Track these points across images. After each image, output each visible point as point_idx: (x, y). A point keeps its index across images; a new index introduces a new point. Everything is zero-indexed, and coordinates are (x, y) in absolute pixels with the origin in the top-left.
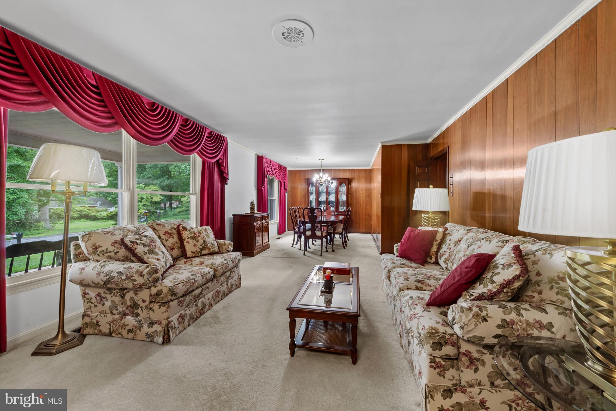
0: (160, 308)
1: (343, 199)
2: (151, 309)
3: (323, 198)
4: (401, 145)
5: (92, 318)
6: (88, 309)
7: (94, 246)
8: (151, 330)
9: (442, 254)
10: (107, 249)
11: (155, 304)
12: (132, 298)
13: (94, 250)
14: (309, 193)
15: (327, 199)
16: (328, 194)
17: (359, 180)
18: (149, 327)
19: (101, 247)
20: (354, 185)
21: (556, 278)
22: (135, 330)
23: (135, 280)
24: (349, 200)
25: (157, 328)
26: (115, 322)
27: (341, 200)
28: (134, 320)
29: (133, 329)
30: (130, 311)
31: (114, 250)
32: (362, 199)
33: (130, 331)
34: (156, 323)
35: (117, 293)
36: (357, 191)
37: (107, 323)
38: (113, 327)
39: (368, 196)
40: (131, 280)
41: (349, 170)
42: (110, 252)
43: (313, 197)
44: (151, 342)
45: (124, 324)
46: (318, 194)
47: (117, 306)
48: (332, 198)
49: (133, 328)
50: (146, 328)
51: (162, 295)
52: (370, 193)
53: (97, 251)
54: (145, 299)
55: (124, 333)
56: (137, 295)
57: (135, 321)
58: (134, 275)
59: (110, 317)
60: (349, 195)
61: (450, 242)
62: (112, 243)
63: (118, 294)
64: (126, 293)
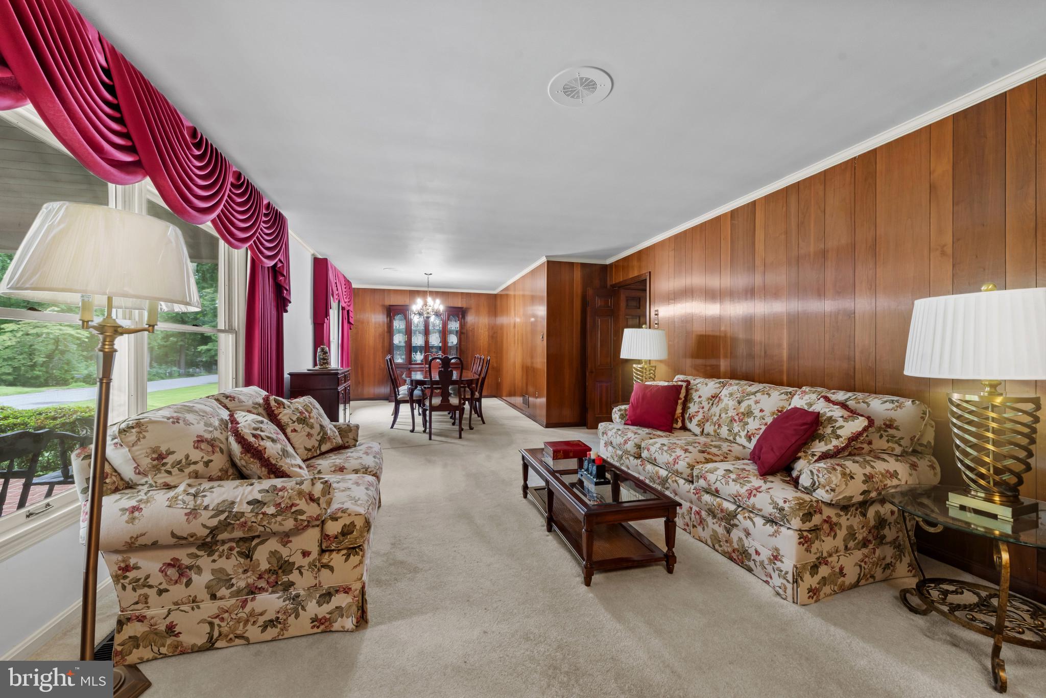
0: (346, 560)
1: (452, 342)
2: (326, 566)
3: (418, 341)
4: (573, 263)
5: (152, 621)
6: (137, 603)
7: (154, 452)
8: (323, 611)
9: (693, 416)
10: (187, 457)
11: (334, 555)
12: (274, 554)
13: (155, 462)
14: (390, 331)
15: (427, 342)
16: (427, 332)
17: (478, 312)
18: (320, 604)
19: (173, 453)
20: (470, 319)
21: (884, 426)
22: (285, 617)
23: (301, 512)
24: (463, 343)
25: (341, 600)
26: (226, 615)
27: (450, 344)
28: (279, 598)
29: (278, 618)
30: (268, 583)
31: (202, 458)
32: (482, 342)
33: (271, 623)
34: (337, 591)
35: (231, 549)
36: (474, 329)
37: (203, 621)
38: (219, 626)
39: (492, 337)
40: (293, 513)
41: (462, 293)
42: (195, 463)
43: (399, 339)
44: (324, 634)
45: (252, 614)
46: (409, 332)
47: (231, 579)
48: (435, 340)
49: (279, 615)
50: (313, 608)
51: (355, 533)
52: (494, 333)
53: (164, 464)
54: (307, 549)
55: (253, 632)
56: (289, 545)
57: (282, 599)
58: (297, 502)
59: (209, 608)
60: (463, 336)
61: (700, 399)
62: (194, 442)
63: (235, 552)
64: (258, 544)
